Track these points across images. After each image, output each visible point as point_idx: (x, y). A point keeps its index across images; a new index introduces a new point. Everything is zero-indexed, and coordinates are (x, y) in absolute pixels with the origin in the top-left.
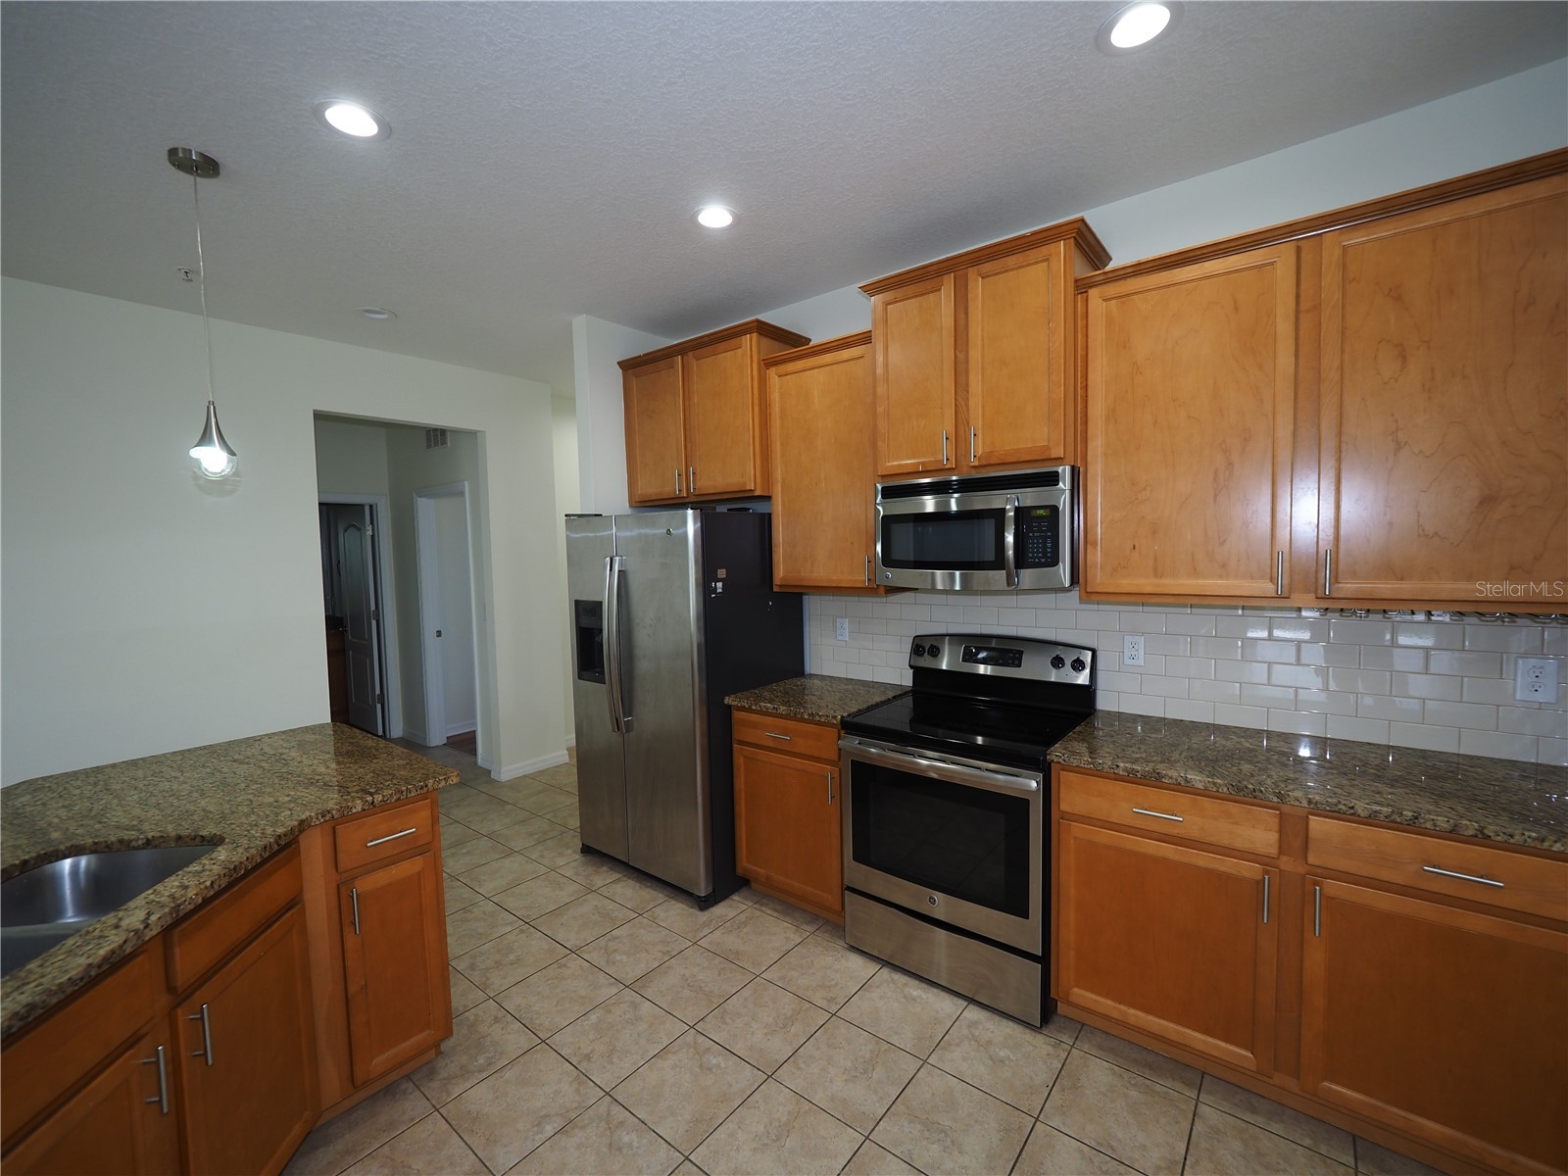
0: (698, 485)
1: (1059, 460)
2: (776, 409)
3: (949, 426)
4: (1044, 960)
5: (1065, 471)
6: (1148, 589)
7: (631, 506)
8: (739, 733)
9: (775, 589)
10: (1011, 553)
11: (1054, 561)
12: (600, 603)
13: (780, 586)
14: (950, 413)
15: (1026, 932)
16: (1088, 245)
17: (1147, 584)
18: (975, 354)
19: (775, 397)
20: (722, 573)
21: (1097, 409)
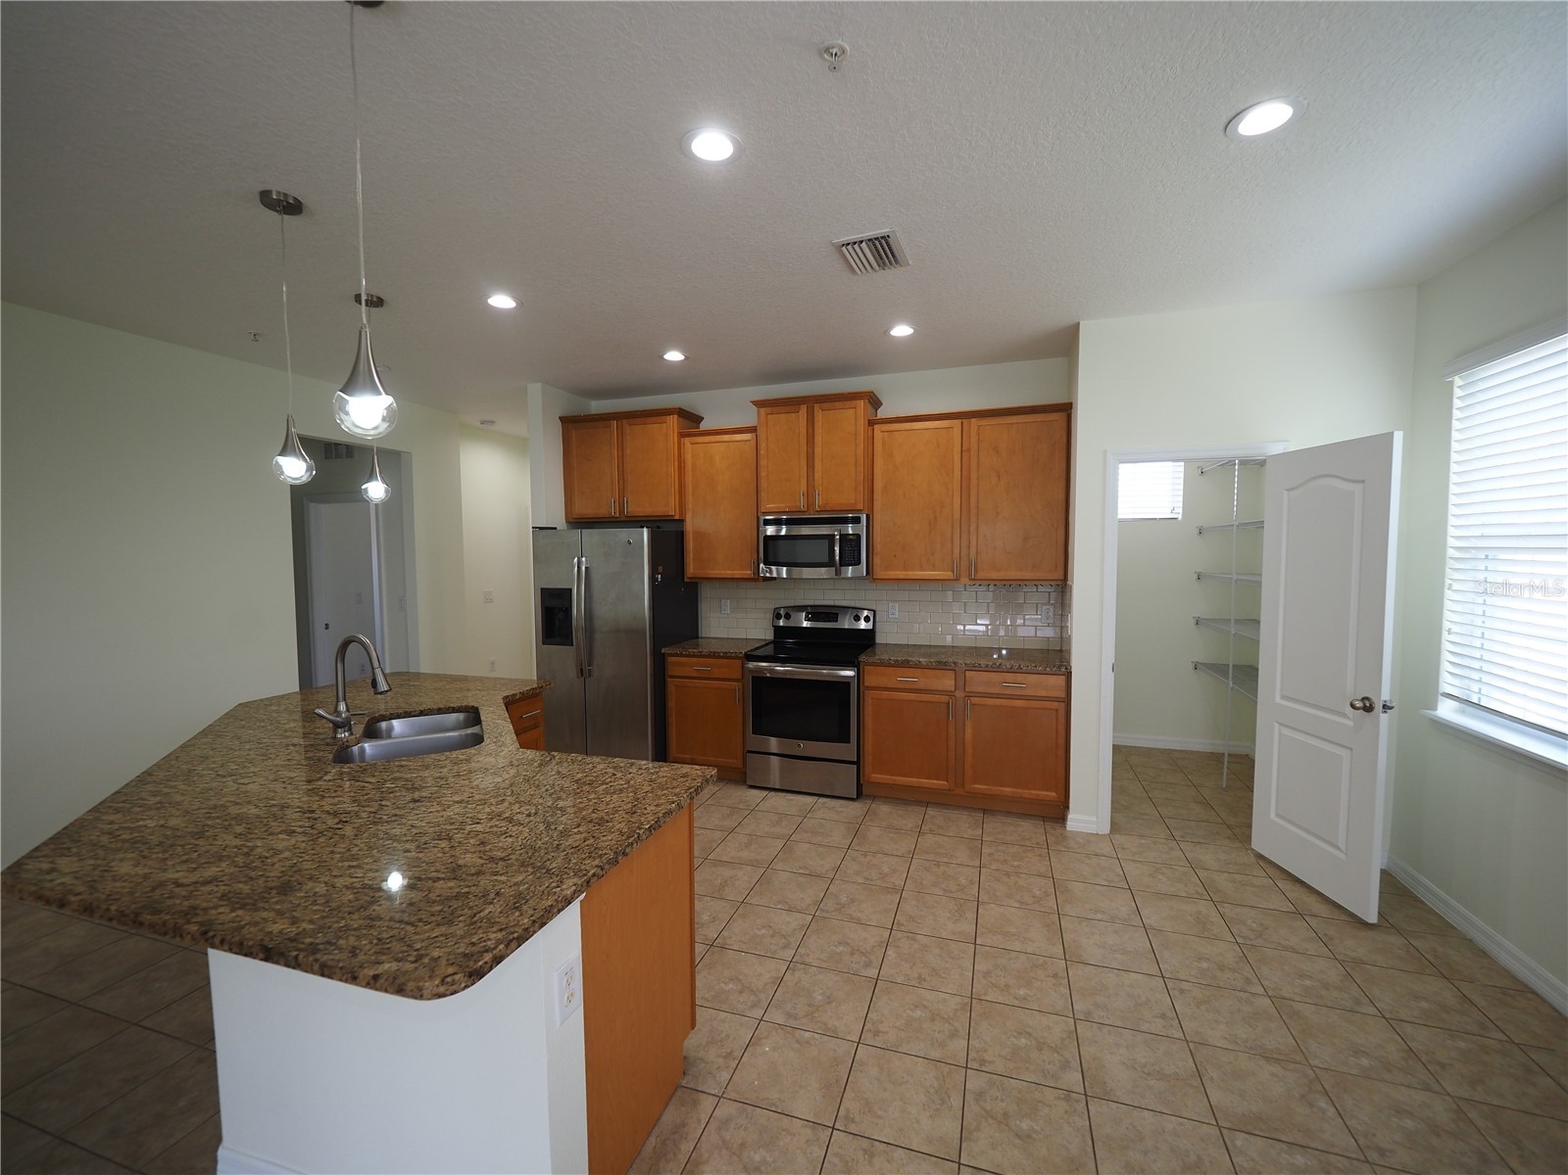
0: (630, 510)
1: (860, 511)
2: (689, 464)
3: (804, 488)
4: (857, 763)
5: (864, 518)
6: (902, 577)
7: (567, 522)
8: (671, 670)
9: (686, 580)
10: (837, 558)
11: (859, 562)
12: (570, 591)
13: (689, 578)
14: (804, 481)
15: (847, 751)
16: (875, 402)
17: (901, 574)
18: (818, 450)
19: (689, 457)
20: (660, 569)
21: (878, 485)
